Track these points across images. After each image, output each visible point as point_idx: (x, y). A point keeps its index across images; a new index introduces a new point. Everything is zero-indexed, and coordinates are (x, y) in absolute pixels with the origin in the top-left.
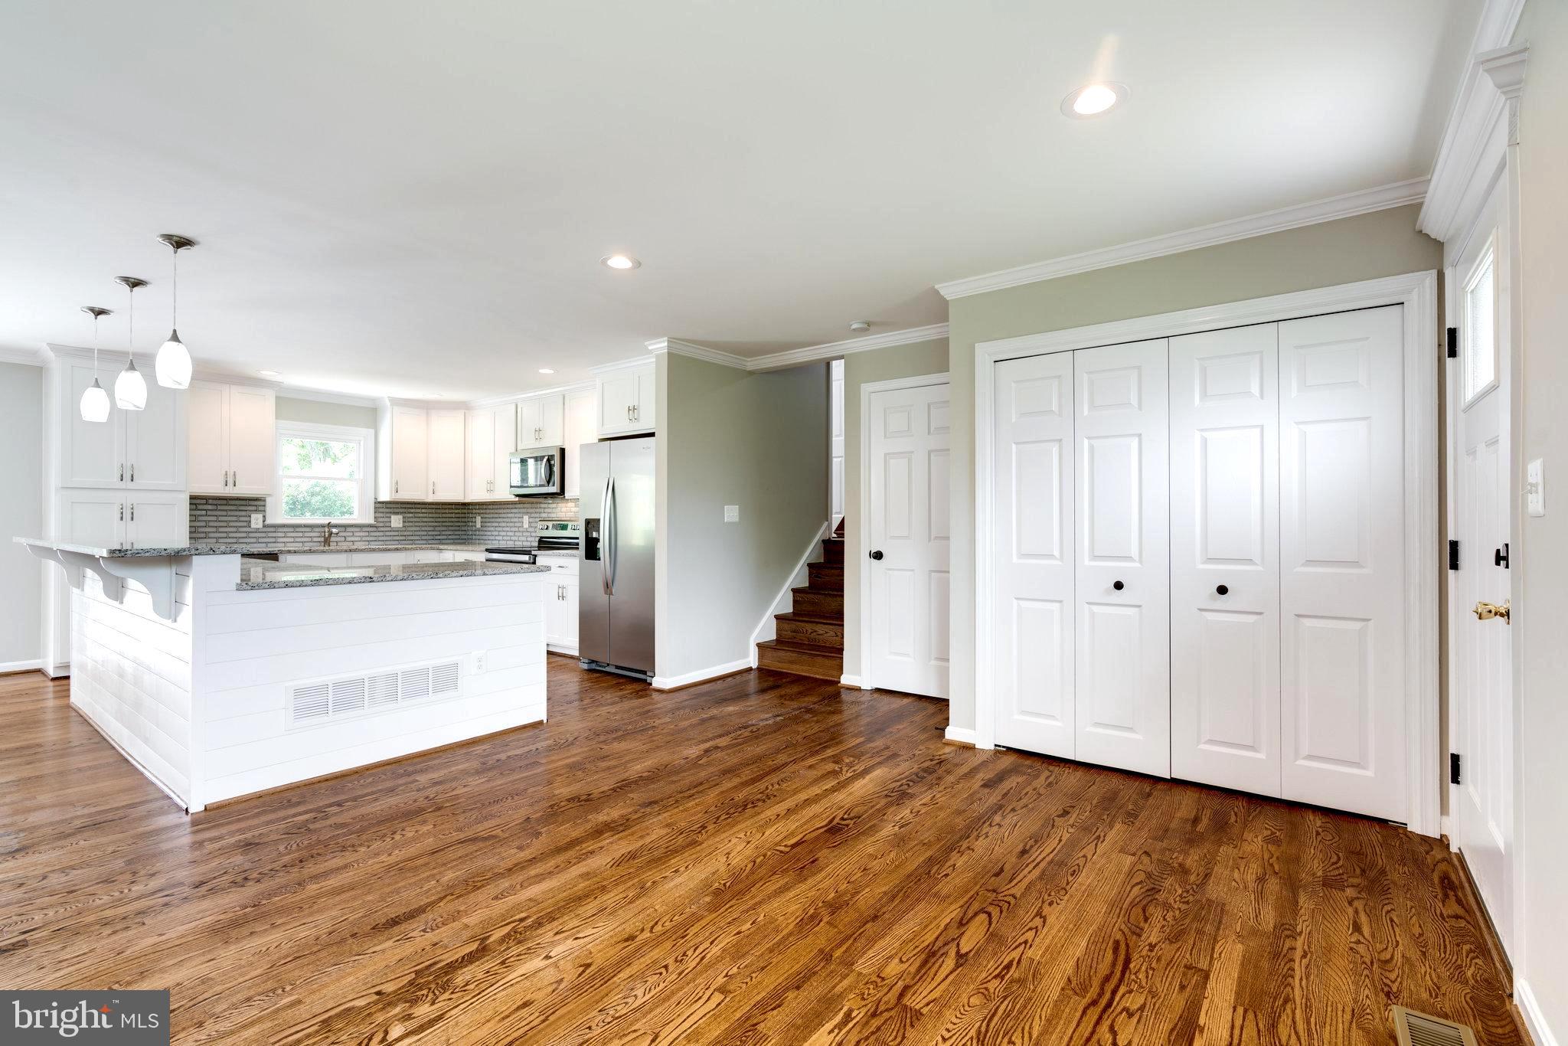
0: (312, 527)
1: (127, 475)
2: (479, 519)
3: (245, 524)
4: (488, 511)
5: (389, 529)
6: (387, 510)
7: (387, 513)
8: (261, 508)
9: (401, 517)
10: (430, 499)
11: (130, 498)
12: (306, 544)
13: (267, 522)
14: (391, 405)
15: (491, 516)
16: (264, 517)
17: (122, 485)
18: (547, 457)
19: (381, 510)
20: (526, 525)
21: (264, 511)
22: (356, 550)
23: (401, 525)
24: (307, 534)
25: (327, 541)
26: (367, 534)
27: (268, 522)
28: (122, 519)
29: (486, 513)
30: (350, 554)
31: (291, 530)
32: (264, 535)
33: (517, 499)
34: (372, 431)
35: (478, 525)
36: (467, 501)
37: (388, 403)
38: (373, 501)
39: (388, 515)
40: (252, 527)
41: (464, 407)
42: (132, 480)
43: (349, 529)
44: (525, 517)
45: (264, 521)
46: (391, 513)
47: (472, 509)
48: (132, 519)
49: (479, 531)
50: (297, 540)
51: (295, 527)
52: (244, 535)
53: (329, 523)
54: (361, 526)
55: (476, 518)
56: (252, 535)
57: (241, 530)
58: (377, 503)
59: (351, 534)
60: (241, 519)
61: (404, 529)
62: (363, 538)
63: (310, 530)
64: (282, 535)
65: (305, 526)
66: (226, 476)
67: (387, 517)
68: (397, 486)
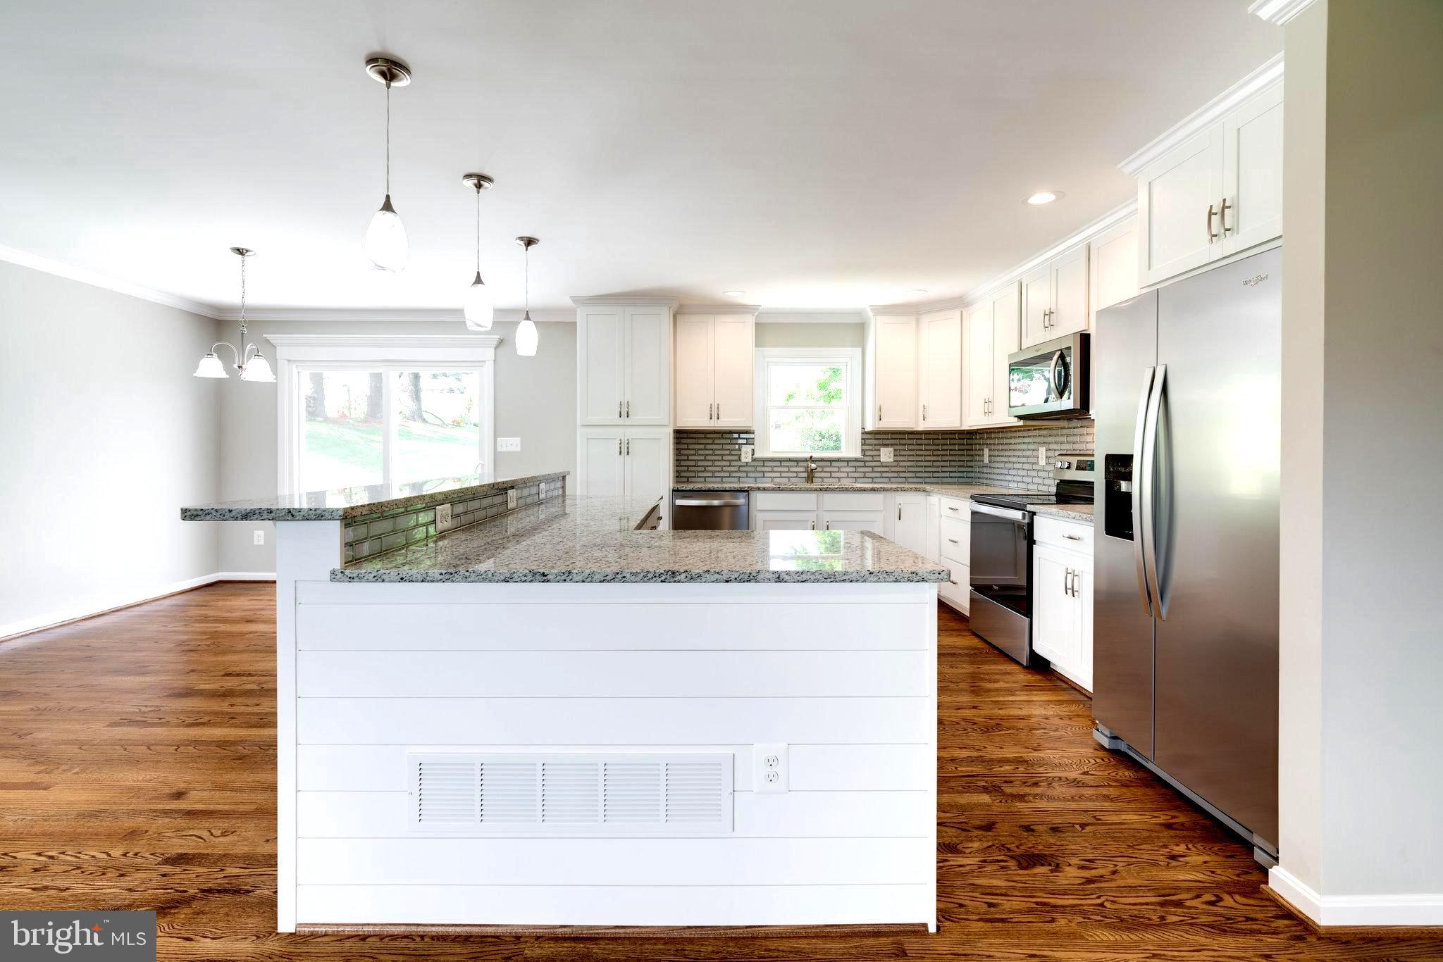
1: (625, 412)
2: (986, 451)
3: (736, 458)
4: (997, 441)
5: (878, 464)
6: (876, 442)
7: (875, 445)
8: (749, 441)
9: (891, 449)
10: (921, 427)
11: (626, 434)
12: (792, 480)
13: (756, 456)
14: (874, 316)
15: (1001, 447)
16: (753, 450)
17: (620, 421)
18: (1059, 353)
19: (868, 442)
20: (1042, 462)
21: (753, 444)
22: (827, 490)
23: (892, 460)
24: (792, 469)
25: (810, 476)
26: (854, 469)
27: (757, 455)
28: (620, 452)
29: (994, 444)
30: (821, 494)
31: (778, 464)
32: (753, 469)
33: (1021, 423)
34: (859, 350)
35: (986, 460)
36: (965, 427)
37: (871, 314)
38: (860, 431)
39: (877, 447)
40: (742, 461)
41: (959, 304)
42: (628, 417)
43: (834, 464)
44: (1040, 449)
45: (753, 455)
46: (881, 444)
47: (978, 439)
48: (628, 453)
49: (986, 467)
50: (784, 475)
51: (781, 460)
52: (736, 469)
53: (811, 457)
54: (848, 461)
55: (983, 450)
56: (742, 469)
57: (733, 463)
58: (864, 433)
59: (837, 469)
60: (733, 452)
61: (895, 464)
62: (851, 475)
63: (795, 464)
64: (770, 469)
65: (790, 460)
66: (711, 408)
67: (875, 450)
68: (880, 413)
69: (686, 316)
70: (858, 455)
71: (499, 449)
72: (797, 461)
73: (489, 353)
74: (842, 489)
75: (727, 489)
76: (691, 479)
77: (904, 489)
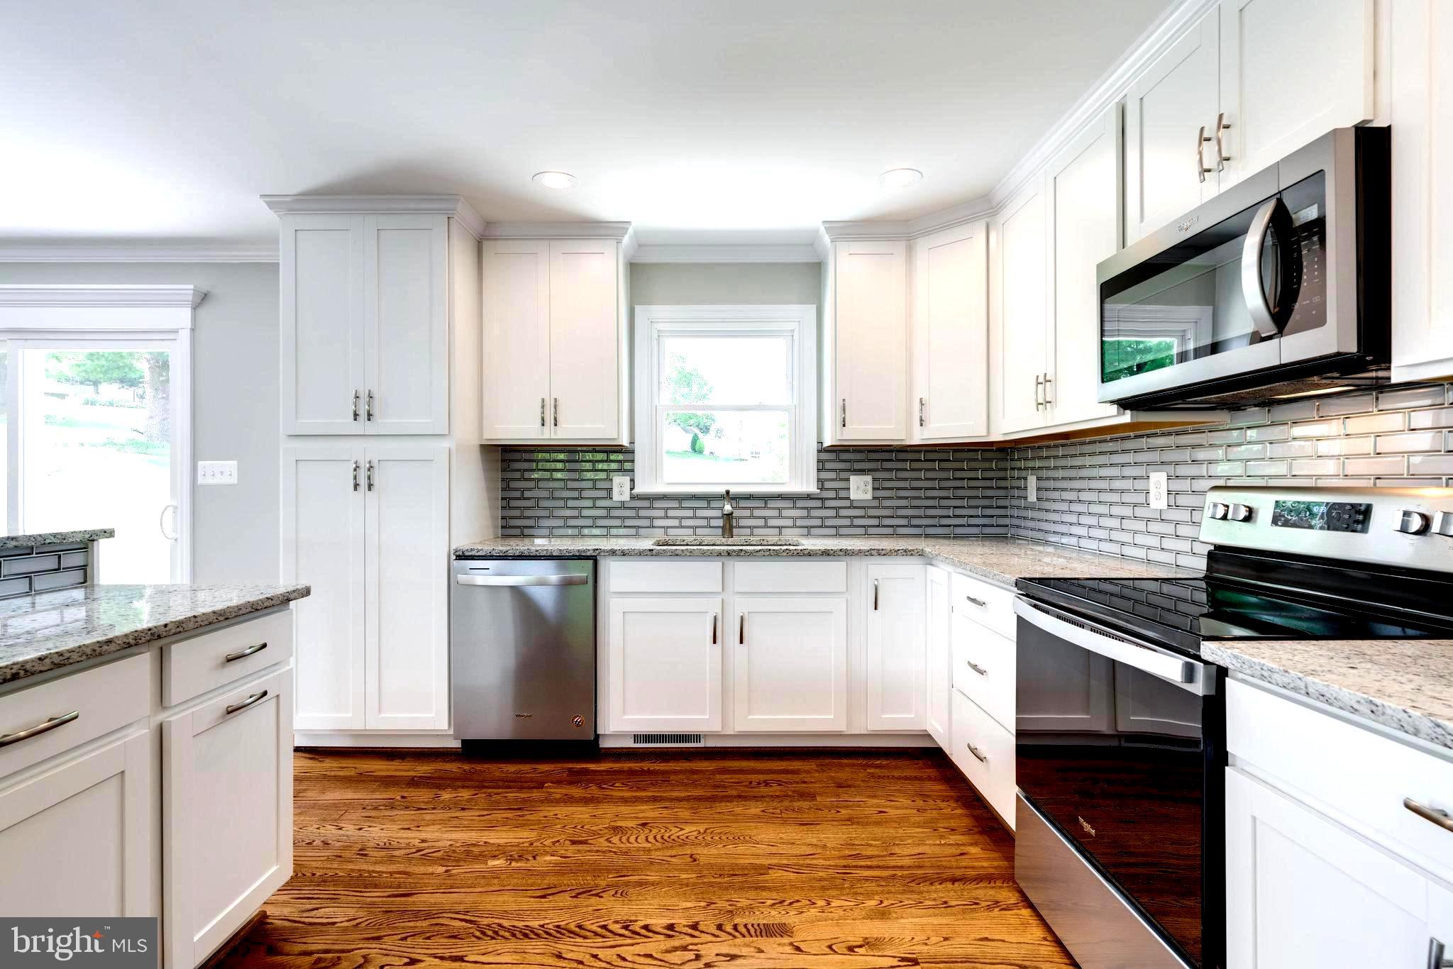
1: (365, 410)
2: (1032, 481)
3: (604, 494)
4: (1052, 463)
5: (847, 503)
6: (843, 466)
7: (842, 470)
8: (627, 466)
9: (869, 478)
10: (918, 437)
11: (364, 451)
12: (695, 531)
13: (637, 490)
14: (833, 241)
15: (1060, 473)
16: (632, 481)
17: (355, 428)
19: (828, 466)
20: (1159, 501)
21: (633, 471)
22: (739, 554)
23: (869, 496)
24: (697, 513)
25: (727, 528)
26: (804, 513)
27: (639, 489)
28: (356, 486)
29: (1048, 468)
30: (726, 560)
31: (675, 504)
32: (632, 513)
34: (813, 308)
35: (1032, 497)
36: (994, 437)
37: (827, 239)
38: (814, 447)
39: (843, 475)
40: (615, 499)
42: (369, 420)
43: (771, 504)
44: (1153, 475)
45: (632, 489)
46: (848, 470)
47: (1019, 459)
48: (370, 487)
49: (1033, 509)
50: (685, 523)
51: (680, 498)
52: (603, 513)
53: (728, 492)
54: (793, 498)
55: (1025, 479)
56: (615, 513)
57: (599, 503)
58: (822, 450)
59: (775, 513)
60: (599, 485)
61: (876, 503)
62: (799, 523)
63: (704, 504)
64: (661, 513)
65: (694, 497)
66: (543, 407)
67: (841, 480)
68: (844, 413)
69: (499, 243)
70: (812, 488)
71: (200, 480)
72: (708, 498)
73: (182, 317)
74: (768, 553)
75: (554, 554)
76: (527, 531)
77: (883, 552)
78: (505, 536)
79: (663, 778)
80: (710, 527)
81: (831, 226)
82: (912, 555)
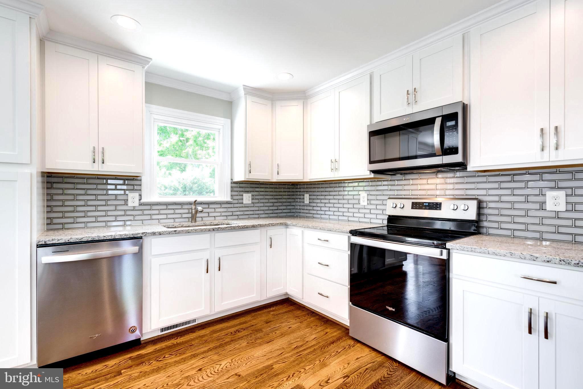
0: (181, 204)
2: (307, 196)
3: (122, 202)
4: (317, 190)
5: (242, 205)
6: (241, 189)
7: (240, 191)
8: (137, 187)
9: (250, 195)
10: (275, 179)
12: (177, 220)
13: (143, 201)
15: (320, 193)
16: (140, 195)
19: (236, 189)
20: (364, 202)
21: (140, 190)
23: (250, 202)
24: (177, 211)
25: (194, 218)
26: (225, 210)
27: (144, 200)
29: (314, 192)
30: (213, 233)
31: (165, 207)
32: (139, 213)
34: (229, 121)
35: (307, 201)
36: (306, 180)
37: (242, 93)
38: (230, 181)
39: (241, 193)
40: (129, 205)
41: (302, 96)
43: (211, 206)
45: (140, 200)
46: (243, 191)
47: (300, 188)
49: (307, 206)
50: (169, 216)
51: (167, 204)
52: (121, 213)
53: (195, 201)
54: (221, 203)
55: (304, 195)
56: (128, 213)
57: (119, 208)
58: (233, 183)
59: (213, 210)
60: (120, 197)
61: (252, 205)
63: (179, 207)
64: (157, 212)
65: (175, 204)
66: (94, 152)
67: (240, 195)
68: (250, 167)
74: (230, 228)
75: (116, 238)
76: (66, 226)
77: (273, 224)
78: (48, 230)
79: (189, 345)
80: (183, 218)
81: (246, 88)
82: (283, 225)
